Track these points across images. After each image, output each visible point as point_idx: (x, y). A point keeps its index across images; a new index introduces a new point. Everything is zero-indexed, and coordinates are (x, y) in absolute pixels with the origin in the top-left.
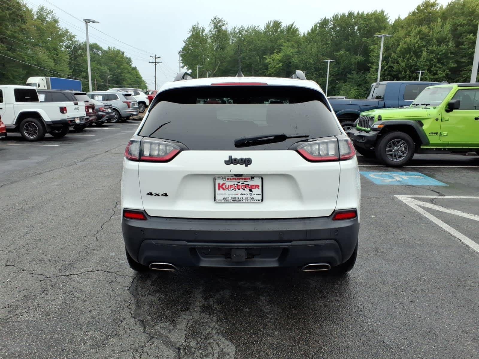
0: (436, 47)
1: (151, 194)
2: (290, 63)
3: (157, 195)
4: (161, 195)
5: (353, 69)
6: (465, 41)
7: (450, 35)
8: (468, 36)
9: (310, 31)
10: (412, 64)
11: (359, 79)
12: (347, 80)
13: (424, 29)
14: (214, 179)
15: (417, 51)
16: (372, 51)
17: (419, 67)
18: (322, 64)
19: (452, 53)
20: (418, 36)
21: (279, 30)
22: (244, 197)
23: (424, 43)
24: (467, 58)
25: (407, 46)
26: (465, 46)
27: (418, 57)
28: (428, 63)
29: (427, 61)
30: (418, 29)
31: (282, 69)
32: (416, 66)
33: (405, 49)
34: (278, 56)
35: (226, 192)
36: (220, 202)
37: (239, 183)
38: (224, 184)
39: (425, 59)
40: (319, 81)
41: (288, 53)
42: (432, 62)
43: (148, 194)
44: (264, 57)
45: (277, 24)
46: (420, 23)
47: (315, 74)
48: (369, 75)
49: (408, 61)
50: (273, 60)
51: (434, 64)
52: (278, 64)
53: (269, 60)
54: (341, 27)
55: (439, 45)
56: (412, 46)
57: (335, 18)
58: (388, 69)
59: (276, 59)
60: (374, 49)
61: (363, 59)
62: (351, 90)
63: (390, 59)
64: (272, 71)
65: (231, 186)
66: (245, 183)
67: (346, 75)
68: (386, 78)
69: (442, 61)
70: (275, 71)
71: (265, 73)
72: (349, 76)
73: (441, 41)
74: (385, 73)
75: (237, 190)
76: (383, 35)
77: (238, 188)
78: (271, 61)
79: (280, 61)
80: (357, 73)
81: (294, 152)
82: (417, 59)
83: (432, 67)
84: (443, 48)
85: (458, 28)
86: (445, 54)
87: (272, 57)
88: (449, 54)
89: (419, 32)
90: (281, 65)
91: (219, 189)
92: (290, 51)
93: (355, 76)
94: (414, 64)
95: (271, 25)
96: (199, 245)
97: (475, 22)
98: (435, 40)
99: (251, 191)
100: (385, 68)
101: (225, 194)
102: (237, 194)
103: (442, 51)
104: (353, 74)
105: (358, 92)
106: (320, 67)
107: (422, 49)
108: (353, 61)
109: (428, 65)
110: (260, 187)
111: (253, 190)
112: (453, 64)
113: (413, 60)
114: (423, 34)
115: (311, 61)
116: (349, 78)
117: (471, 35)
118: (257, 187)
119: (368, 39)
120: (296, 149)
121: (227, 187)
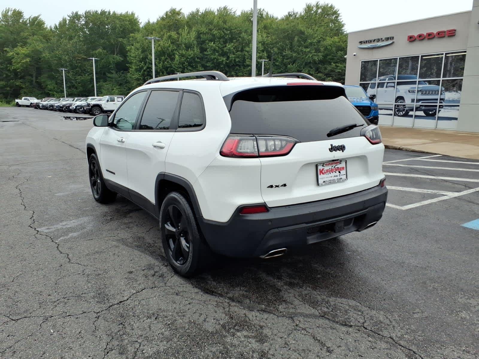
0: (184, 51)
1: (271, 186)
2: (40, 59)
3: (276, 186)
4: (281, 186)
5: (112, 69)
6: (208, 48)
7: (195, 42)
8: (210, 44)
9: (58, 25)
10: (168, 66)
11: (119, 79)
12: (107, 80)
13: (174, 34)
14: (317, 166)
15: (171, 54)
16: (129, 51)
17: (174, 68)
18: (78, 61)
19: (198, 58)
20: (169, 40)
21: (21, 21)
22: (336, 178)
23: (175, 48)
24: (210, 63)
25: (161, 49)
26: (208, 52)
27: (173, 59)
28: (181, 66)
29: (180, 64)
30: (169, 34)
31: (30, 65)
32: (171, 68)
33: (160, 51)
34: (23, 50)
35: (325, 176)
36: (322, 185)
37: (332, 167)
38: (323, 169)
39: (178, 61)
40: (77, 79)
41: (38, 48)
42: (184, 65)
43: (269, 187)
44: (5, 49)
45: (18, 14)
46: (170, 28)
47: (72, 72)
48: (129, 75)
49: (164, 62)
50: (18, 54)
51: (186, 67)
52: (23, 59)
53: (11, 53)
54: (94, 24)
55: (187, 50)
56: (166, 49)
57: (88, 15)
58: (147, 69)
59: (20, 53)
60: (131, 49)
61: (122, 59)
62: (113, 90)
63: (147, 60)
64: (18, 66)
65: (327, 171)
66: (336, 167)
67: (104, 74)
68: (146, 78)
69: (191, 65)
70: (22, 66)
71: (8, 68)
72: (109, 75)
73: (188, 47)
74: (144, 73)
75: (331, 173)
76: (153, 37)
77: (331, 171)
78: (15, 54)
79: (27, 56)
80: (116, 73)
81: (364, 137)
82: (171, 61)
83: (185, 69)
84: (190, 52)
85: (202, 36)
86: (193, 58)
87: (16, 51)
88: (196, 59)
89: (170, 37)
90: (28, 60)
91: (320, 174)
92: (40, 46)
93: (114, 75)
94: (170, 66)
95: (9, 14)
96: (315, 225)
97: (214, 32)
98: (183, 46)
99: (340, 172)
100: (145, 69)
101: (324, 178)
102: (331, 177)
103: (190, 55)
104: (112, 73)
105: (121, 91)
106: (76, 64)
107: (174, 52)
108: (111, 60)
109: (181, 67)
110: (345, 169)
111: (341, 172)
112: (201, 68)
113: (168, 62)
114: (173, 39)
115: (66, 58)
116: (109, 77)
117: (212, 43)
118: (343, 168)
119: (124, 40)
120: (365, 135)
121: (325, 171)
